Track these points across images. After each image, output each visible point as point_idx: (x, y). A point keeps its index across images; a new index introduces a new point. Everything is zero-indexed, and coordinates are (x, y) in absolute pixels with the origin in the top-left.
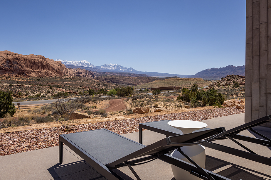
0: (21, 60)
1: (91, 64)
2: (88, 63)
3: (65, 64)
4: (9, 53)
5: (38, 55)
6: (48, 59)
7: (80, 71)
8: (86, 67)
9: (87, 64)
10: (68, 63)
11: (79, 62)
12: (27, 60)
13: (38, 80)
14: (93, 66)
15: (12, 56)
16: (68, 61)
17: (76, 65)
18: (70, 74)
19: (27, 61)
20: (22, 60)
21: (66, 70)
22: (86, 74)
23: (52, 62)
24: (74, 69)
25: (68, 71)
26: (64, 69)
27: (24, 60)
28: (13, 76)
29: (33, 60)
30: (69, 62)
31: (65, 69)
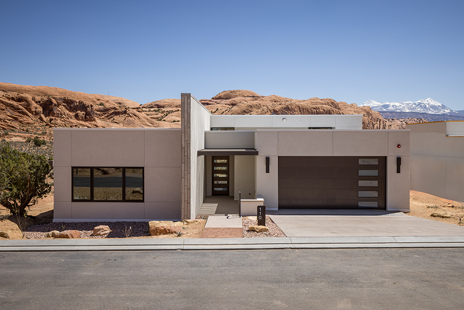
0: (294, 111)
1: (443, 107)
2: (438, 104)
3: (385, 110)
5: (325, 98)
6: (345, 105)
8: (432, 113)
9: (433, 107)
10: (391, 108)
11: (415, 104)
12: (303, 109)
14: (449, 111)
15: (280, 104)
16: (392, 104)
17: (408, 111)
19: (305, 110)
20: (296, 109)
21: (381, 122)
23: (350, 109)
24: (401, 120)
25: (387, 125)
26: (378, 122)
27: (300, 109)
29: (314, 108)
30: (393, 106)
31: (380, 120)
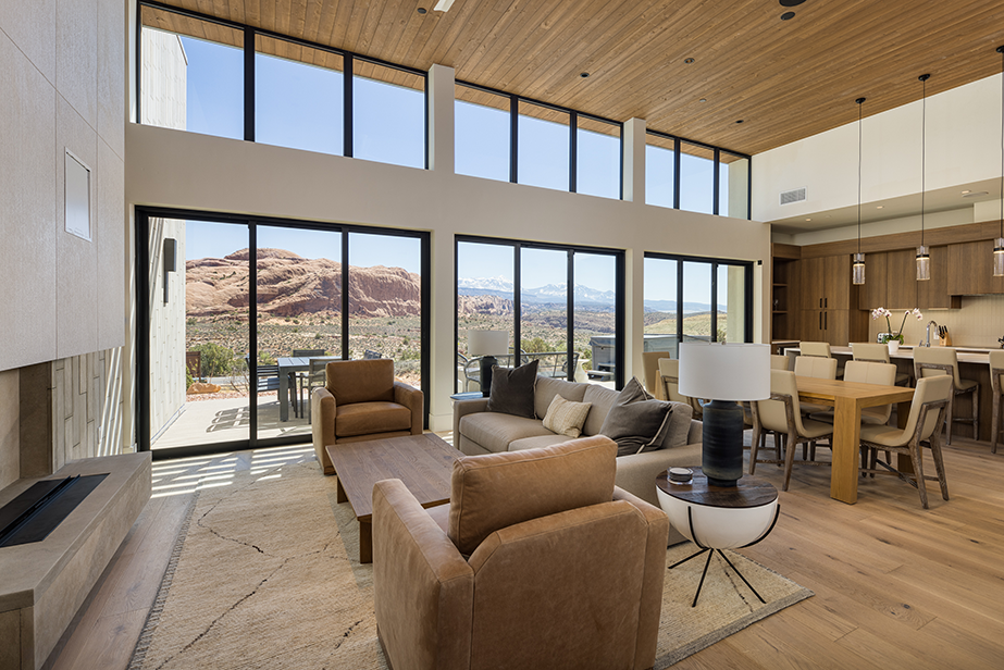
4: (328, 264)
5: (393, 267)
7: (490, 301)
11: (488, 281)
13: (390, 323)
17: (481, 288)
18: (466, 308)
22: (504, 307)
28: (336, 315)
29: (380, 278)
